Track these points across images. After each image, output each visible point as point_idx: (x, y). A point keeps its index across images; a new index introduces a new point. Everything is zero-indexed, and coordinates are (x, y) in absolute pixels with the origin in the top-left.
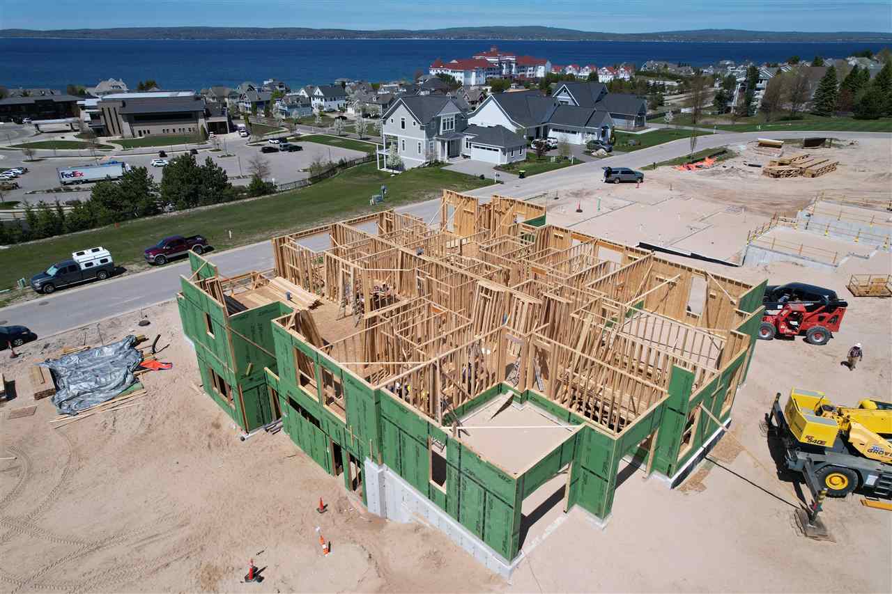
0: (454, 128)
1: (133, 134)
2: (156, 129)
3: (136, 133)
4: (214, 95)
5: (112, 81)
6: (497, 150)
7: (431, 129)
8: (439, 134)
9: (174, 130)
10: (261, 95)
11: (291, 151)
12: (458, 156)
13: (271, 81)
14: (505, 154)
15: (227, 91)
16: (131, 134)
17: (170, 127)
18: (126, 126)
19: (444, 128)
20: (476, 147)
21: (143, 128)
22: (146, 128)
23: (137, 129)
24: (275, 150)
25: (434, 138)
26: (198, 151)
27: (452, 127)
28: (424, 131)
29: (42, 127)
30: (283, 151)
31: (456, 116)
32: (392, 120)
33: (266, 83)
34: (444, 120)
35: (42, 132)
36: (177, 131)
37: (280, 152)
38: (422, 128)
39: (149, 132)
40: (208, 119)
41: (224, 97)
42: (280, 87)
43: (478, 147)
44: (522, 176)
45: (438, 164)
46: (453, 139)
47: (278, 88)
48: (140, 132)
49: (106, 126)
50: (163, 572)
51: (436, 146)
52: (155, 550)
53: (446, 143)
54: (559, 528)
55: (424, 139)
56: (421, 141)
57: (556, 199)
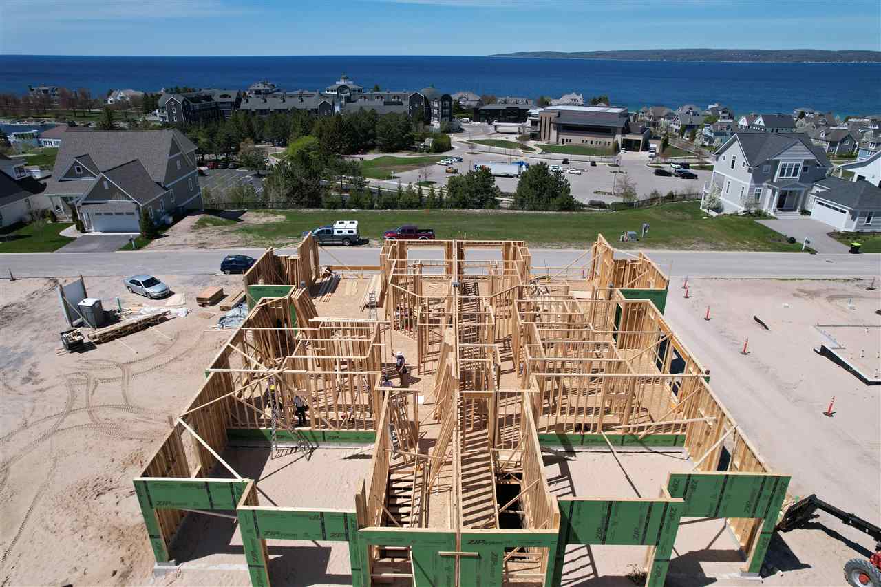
0: (798, 176)
1: (557, 141)
2: (577, 139)
3: (560, 141)
4: (651, 114)
5: (574, 96)
6: (845, 212)
7: (760, 173)
8: (772, 181)
9: (592, 142)
10: (694, 118)
11: (683, 178)
12: (795, 210)
13: (716, 105)
14: (854, 218)
15: (666, 111)
16: (556, 141)
17: (589, 139)
18: (554, 133)
19: (782, 174)
20: (820, 203)
21: (566, 137)
22: (568, 137)
23: (562, 137)
24: (669, 174)
25: (765, 184)
26: (597, 163)
27: (795, 174)
28: (751, 175)
29: (499, 129)
30: (676, 176)
31: (806, 162)
32: (724, 157)
33: (710, 107)
34: (785, 165)
35: (498, 132)
36: (594, 143)
37: (673, 177)
38: (749, 171)
39: (570, 140)
40: (624, 136)
41: (661, 117)
42: (723, 112)
43: (823, 204)
44: (855, 250)
45: (759, 214)
46: (792, 189)
47: (720, 113)
48: (563, 140)
49: (540, 132)
50: (126, 442)
51: (765, 193)
52: (139, 427)
53: (777, 193)
54: (230, 571)
55: (748, 184)
56: (746, 185)
57: (869, 289)
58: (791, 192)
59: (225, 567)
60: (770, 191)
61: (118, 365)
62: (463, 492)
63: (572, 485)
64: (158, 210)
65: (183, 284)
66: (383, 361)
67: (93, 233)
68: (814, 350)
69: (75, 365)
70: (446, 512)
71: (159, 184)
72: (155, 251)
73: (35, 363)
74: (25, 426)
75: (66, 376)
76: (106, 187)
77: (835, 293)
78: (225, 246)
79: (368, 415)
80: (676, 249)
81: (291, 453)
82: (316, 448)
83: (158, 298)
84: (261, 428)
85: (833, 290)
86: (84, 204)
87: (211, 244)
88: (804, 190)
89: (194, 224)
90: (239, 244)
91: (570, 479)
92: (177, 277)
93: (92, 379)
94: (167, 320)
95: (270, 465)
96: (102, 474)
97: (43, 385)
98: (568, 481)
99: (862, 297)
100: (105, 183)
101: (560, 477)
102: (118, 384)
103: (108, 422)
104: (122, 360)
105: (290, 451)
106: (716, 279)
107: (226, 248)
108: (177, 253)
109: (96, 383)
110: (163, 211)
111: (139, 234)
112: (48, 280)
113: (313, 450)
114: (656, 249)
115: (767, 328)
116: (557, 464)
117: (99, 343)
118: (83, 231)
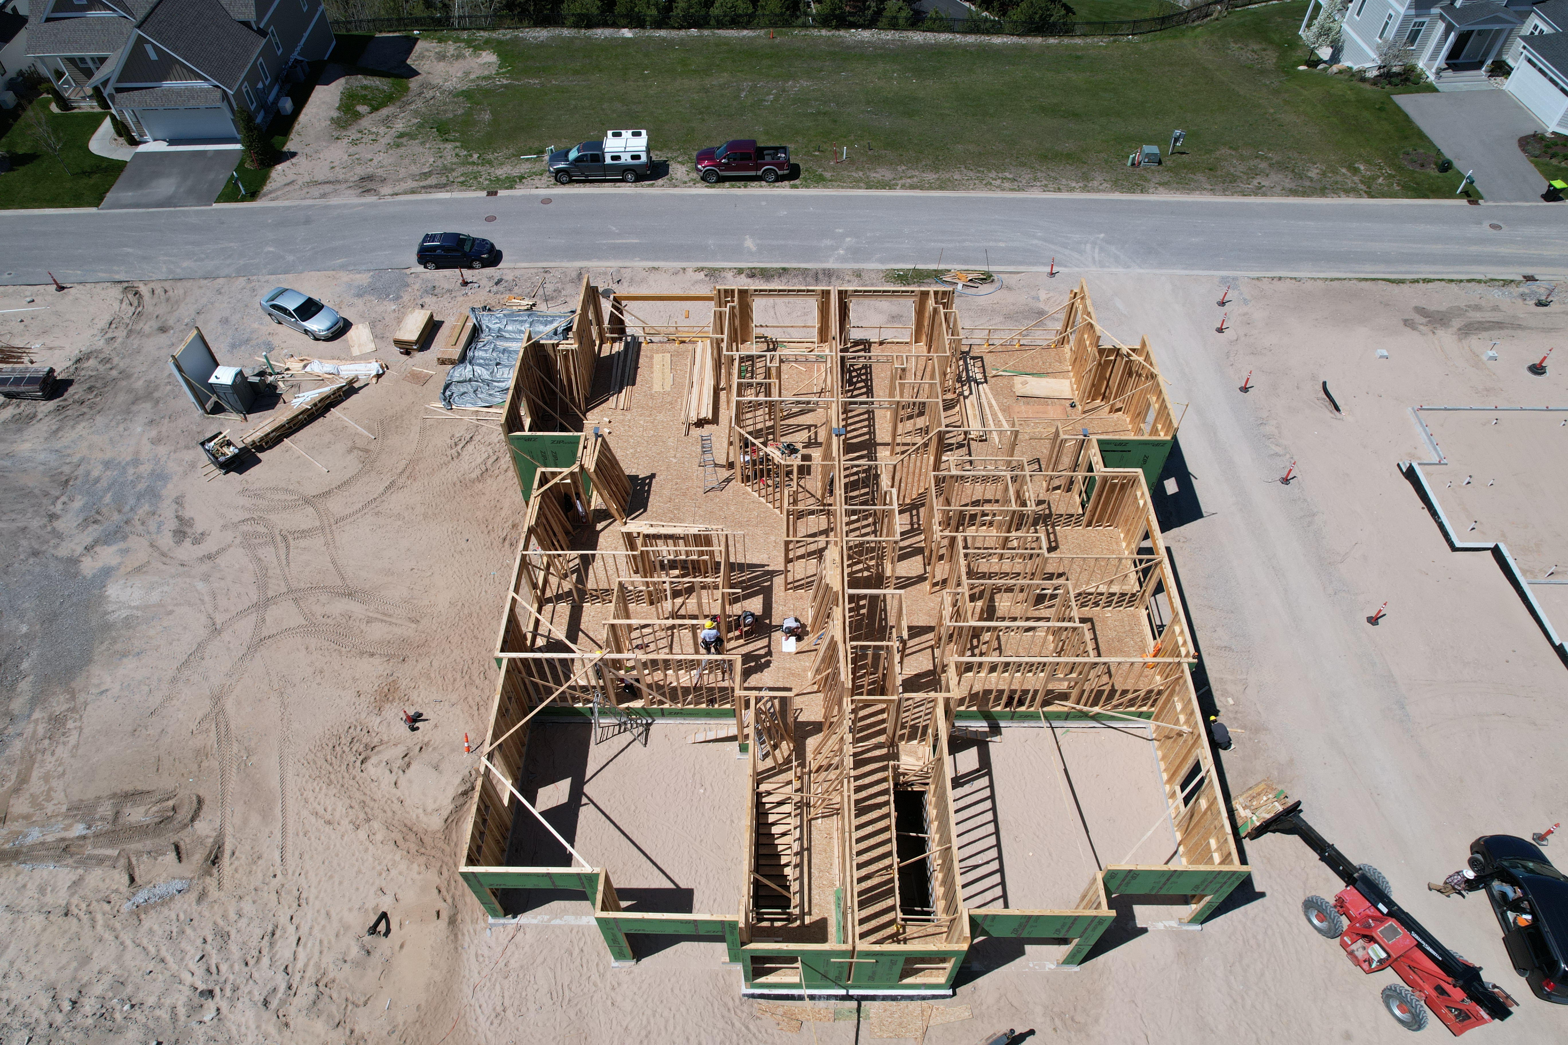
6: (1567, 94)
12: (1478, 66)
20: (1530, 61)
25: (1435, 11)
43: (1534, 65)
44: (1551, 195)
45: (1406, 78)
46: (1483, 27)
50: (366, 659)
51: (1431, 28)
52: (377, 632)
53: (1453, 34)
54: (579, 926)
55: (1402, 10)
56: (1397, 12)
57: (1540, 304)
58: (1480, 33)
59: (570, 920)
60: (1441, 27)
61: (307, 501)
62: (857, 816)
63: (991, 786)
64: (260, 85)
65: (359, 296)
66: (732, 560)
67: (153, 146)
68: (1398, 465)
69: (242, 501)
70: (832, 851)
71: (247, 24)
72: (287, 203)
73: (177, 498)
74: (216, 631)
75: (235, 525)
76: (153, 56)
77: (1477, 316)
78: (411, 184)
79: (720, 678)
80: (1224, 192)
81: (619, 733)
82: (651, 724)
83: (328, 339)
84: (576, 705)
85: (1478, 308)
86: (119, 90)
87: (384, 180)
88: (1507, 26)
89: (335, 114)
90: (432, 181)
91: (989, 774)
92: (345, 277)
93: (277, 532)
94: (356, 391)
95: (596, 755)
96: (353, 720)
97: (209, 546)
98: (987, 778)
99: (1519, 327)
100: (148, 48)
101: (977, 771)
102: (318, 542)
103: (329, 621)
104: (311, 490)
105: (617, 728)
106: (1280, 278)
107: (413, 192)
108: (327, 207)
109: (285, 538)
110: (267, 83)
111: (238, 147)
112: (120, 287)
113: (648, 725)
114: (1191, 190)
115: (1337, 409)
116: (975, 748)
117: (261, 449)
118: (134, 142)
